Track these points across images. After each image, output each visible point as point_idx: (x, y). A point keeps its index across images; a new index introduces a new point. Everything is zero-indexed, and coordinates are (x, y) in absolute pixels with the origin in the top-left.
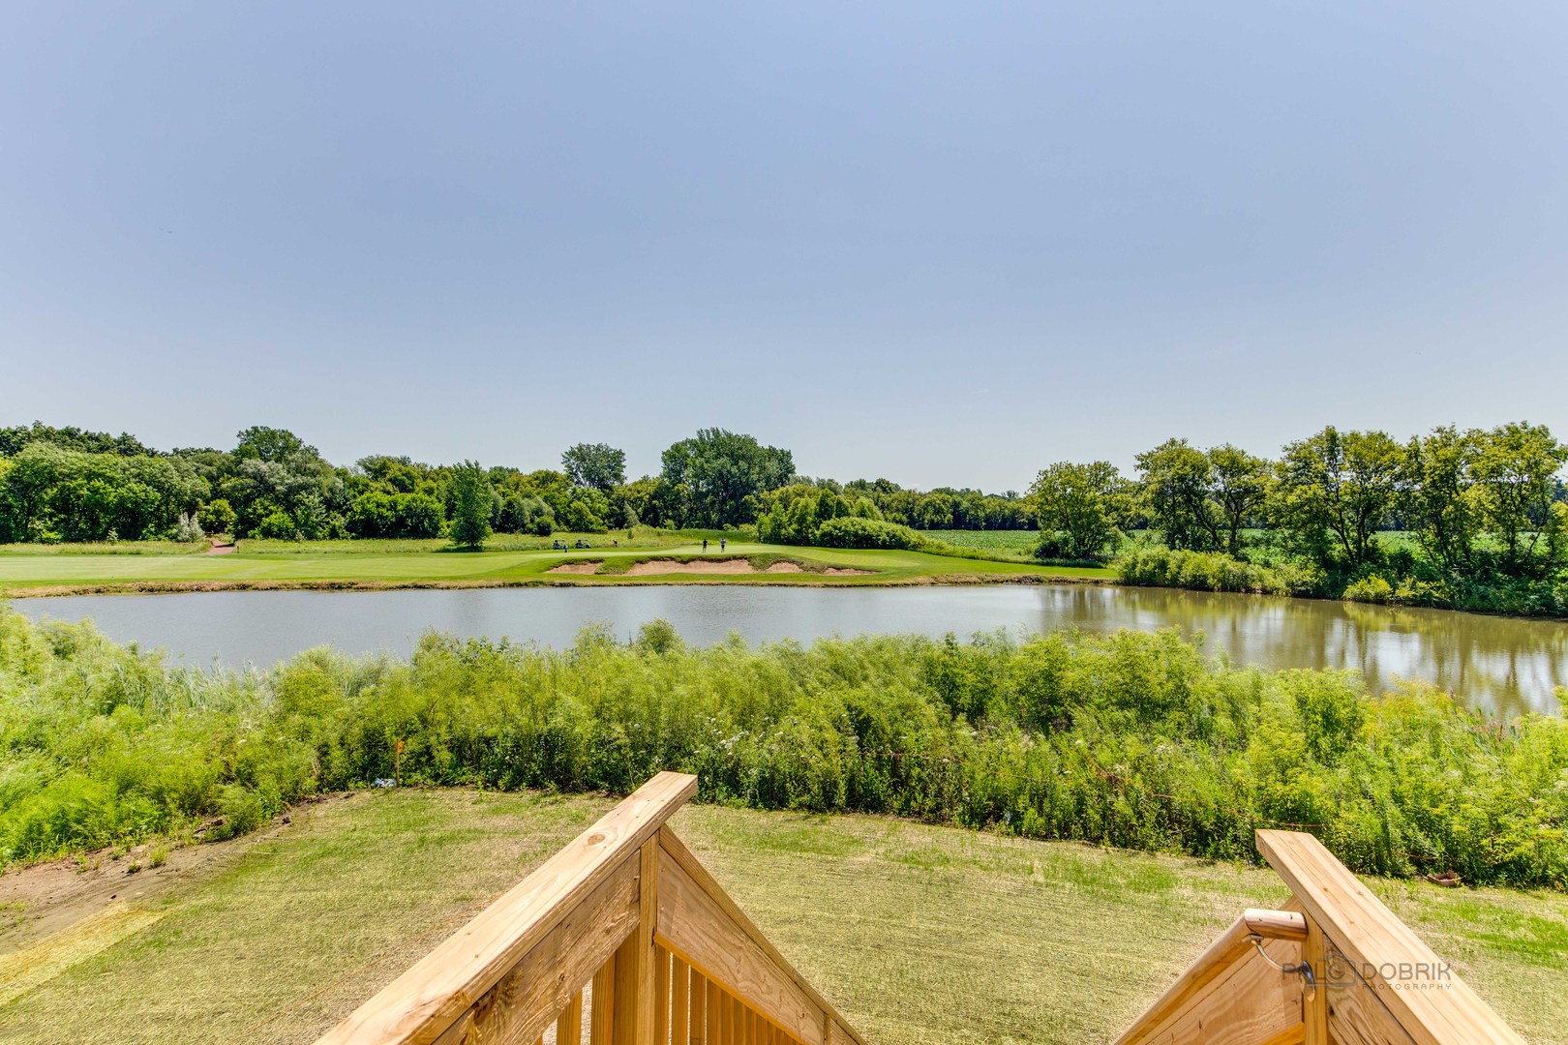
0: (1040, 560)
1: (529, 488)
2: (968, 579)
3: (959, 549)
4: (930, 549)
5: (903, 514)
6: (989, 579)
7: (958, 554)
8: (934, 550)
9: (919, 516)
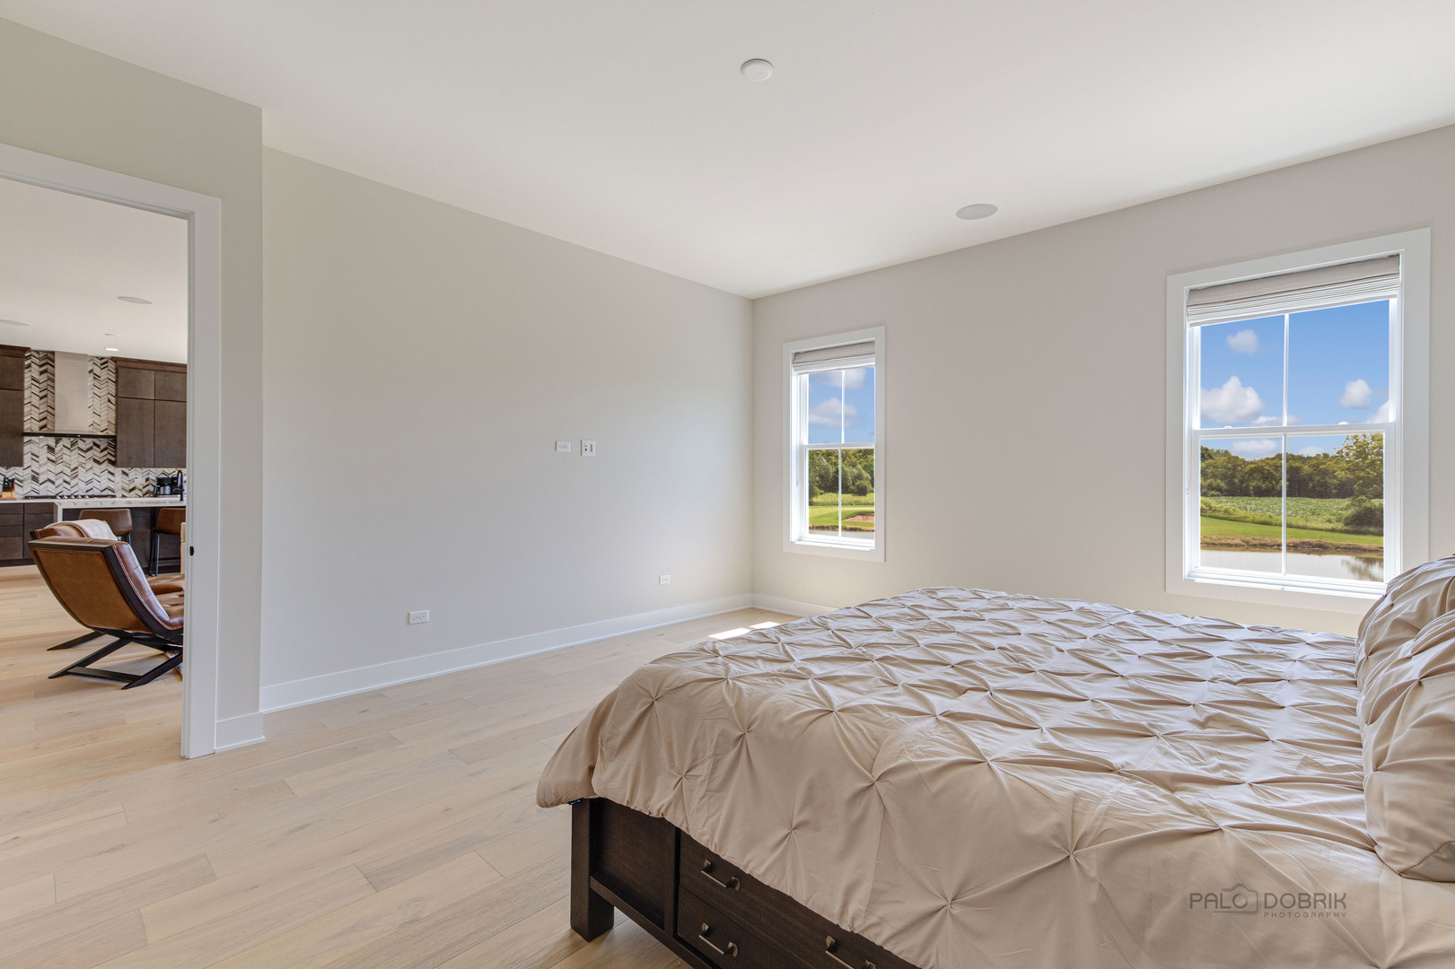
0: (1348, 528)
1: (854, 460)
2: (1229, 541)
3: (1251, 515)
4: (1217, 514)
5: (1222, 480)
6: (1255, 542)
7: (1248, 519)
8: (1221, 515)
9: (1242, 482)
